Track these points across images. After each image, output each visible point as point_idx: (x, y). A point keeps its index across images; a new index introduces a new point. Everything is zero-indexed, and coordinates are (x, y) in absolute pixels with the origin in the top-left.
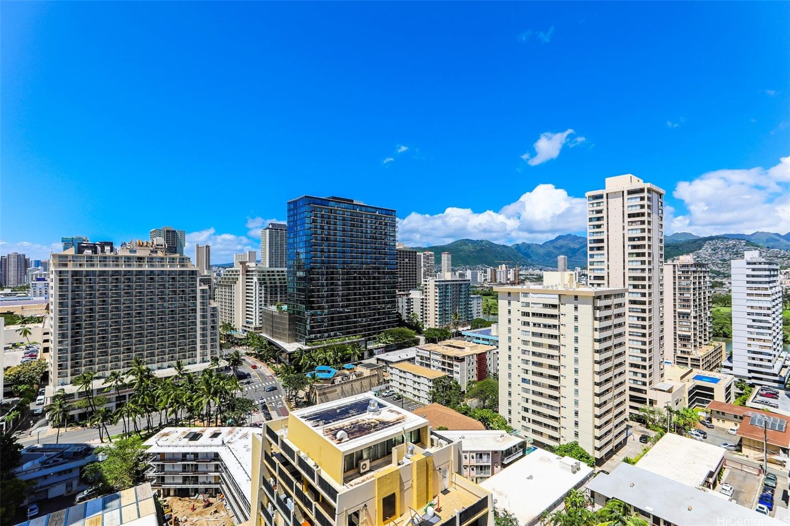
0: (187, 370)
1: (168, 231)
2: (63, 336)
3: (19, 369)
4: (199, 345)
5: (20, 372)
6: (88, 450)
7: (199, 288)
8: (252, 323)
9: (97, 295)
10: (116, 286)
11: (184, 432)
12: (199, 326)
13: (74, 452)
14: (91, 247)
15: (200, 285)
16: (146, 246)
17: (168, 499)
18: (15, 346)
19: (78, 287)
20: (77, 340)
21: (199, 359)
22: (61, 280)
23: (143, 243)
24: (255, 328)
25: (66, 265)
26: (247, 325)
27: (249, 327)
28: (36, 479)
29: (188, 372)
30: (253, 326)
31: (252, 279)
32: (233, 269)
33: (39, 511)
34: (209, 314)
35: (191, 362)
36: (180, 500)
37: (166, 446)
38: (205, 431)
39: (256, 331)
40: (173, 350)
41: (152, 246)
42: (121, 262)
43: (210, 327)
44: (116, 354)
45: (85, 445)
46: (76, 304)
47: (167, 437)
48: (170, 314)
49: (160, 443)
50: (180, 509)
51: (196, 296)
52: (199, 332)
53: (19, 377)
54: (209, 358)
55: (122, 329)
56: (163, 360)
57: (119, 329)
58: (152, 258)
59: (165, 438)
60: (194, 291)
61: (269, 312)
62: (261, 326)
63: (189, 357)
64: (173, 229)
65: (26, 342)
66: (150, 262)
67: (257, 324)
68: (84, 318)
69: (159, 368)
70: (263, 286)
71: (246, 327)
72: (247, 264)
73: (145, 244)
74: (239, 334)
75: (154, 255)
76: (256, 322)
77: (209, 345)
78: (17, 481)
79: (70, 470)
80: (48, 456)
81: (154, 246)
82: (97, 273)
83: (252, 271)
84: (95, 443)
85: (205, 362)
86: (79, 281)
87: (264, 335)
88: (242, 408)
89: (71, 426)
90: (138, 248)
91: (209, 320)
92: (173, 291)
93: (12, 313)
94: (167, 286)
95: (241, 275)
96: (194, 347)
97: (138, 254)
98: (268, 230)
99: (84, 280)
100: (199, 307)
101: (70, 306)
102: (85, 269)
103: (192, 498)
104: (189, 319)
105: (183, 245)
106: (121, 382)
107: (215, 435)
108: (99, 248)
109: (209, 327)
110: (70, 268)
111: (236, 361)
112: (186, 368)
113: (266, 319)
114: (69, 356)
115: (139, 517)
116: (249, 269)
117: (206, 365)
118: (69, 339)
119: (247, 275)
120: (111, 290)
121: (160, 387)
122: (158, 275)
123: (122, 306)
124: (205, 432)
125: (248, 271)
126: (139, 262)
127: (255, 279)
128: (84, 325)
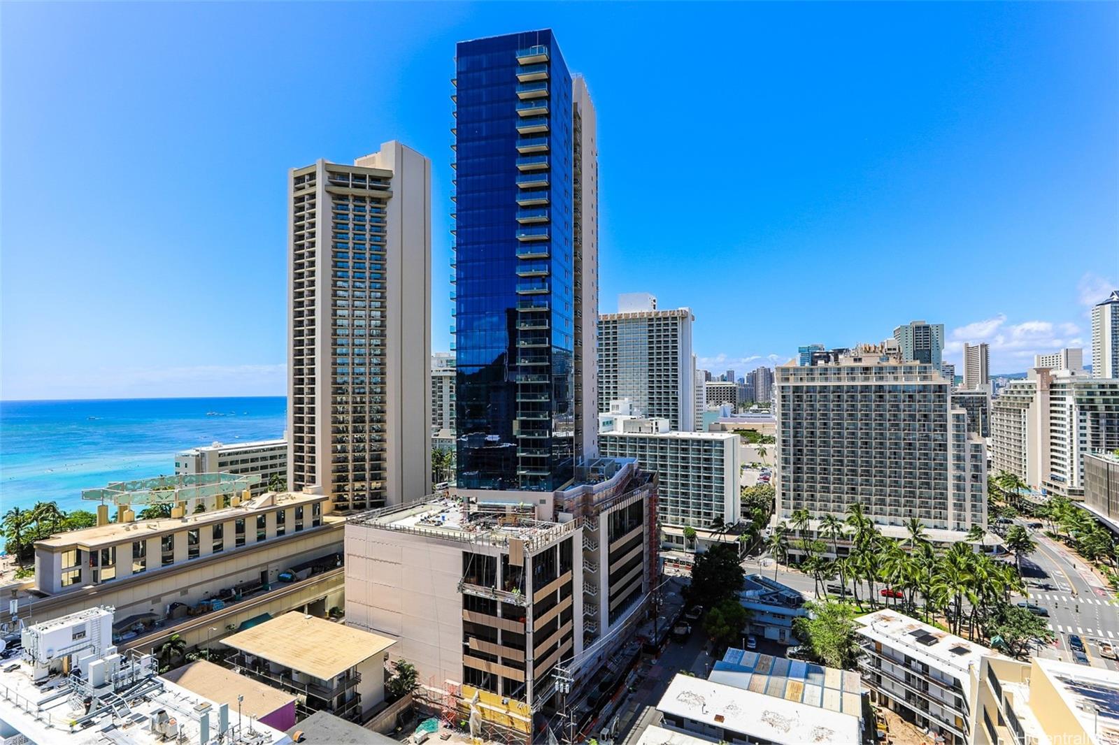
0: (925, 536)
1: (918, 328)
2: (786, 461)
3: (754, 491)
4: (951, 501)
5: (754, 494)
6: (799, 601)
7: (950, 413)
8: (1064, 480)
9: (818, 415)
10: (839, 406)
11: (912, 626)
12: (951, 472)
13: (788, 598)
14: (824, 357)
15: (953, 408)
16: (874, 352)
17: (885, 710)
18: (754, 466)
19: (799, 405)
20: (799, 468)
21: (951, 522)
22: (783, 397)
23: (870, 348)
24: (1070, 491)
25: (787, 379)
26: (1053, 483)
27: (1057, 488)
28: (755, 611)
29: (927, 539)
30: (1067, 486)
31: (1063, 399)
32: (1024, 381)
33: (757, 645)
34: (968, 455)
35: (938, 525)
36: (902, 722)
37: (883, 634)
38: (944, 636)
39: (1072, 497)
40: (912, 502)
41: (881, 351)
42: (844, 375)
43: (970, 477)
44: (839, 493)
45: (799, 593)
46: (798, 425)
47: (887, 623)
48: (906, 449)
49: (876, 626)
50: (900, 735)
51: (945, 426)
52: (951, 482)
53: (753, 499)
54: (968, 525)
55: (845, 462)
56: (897, 514)
57: (841, 461)
58: (881, 368)
59: (884, 623)
60: (943, 417)
61: (1100, 465)
62: (1082, 488)
63: (936, 518)
64: (926, 323)
65: (762, 462)
66: (879, 373)
67: (1075, 484)
68: (805, 442)
69: (892, 524)
70: (1089, 413)
71: (1050, 485)
72: (1051, 373)
73: (873, 349)
74: (1035, 495)
75: (885, 364)
76: (1072, 479)
77: (968, 505)
78: (738, 605)
79: (783, 616)
80: (767, 591)
81: (884, 351)
82: (818, 389)
83: (1063, 386)
84: (809, 596)
85: (962, 530)
86: (800, 398)
87: (1088, 506)
88: (1017, 624)
89: (792, 566)
90: (864, 355)
91: (968, 464)
92: (910, 415)
93: (755, 431)
94: (902, 407)
95: (1039, 393)
96: (944, 504)
97: (864, 364)
98: (1108, 307)
99: (805, 397)
100: (951, 442)
101: (791, 427)
102: (805, 383)
103: (918, 728)
104: (934, 460)
105: (940, 345)
106: (838, 530)
107: (959, 651)
108: (832, 358)
109: (968, 474)
110: (792, 383)
111: (1021, 543)
112: (925, 531)
113: (1094, 478)
114: (792, 485)
115: (841, 711)
116: (1055, 382)
117: (962, 537)
118: (792, 466)
119: (1052, 393)
120: (833, 410)
121: (884, 550)
122: (890, 392)
123: (845, 432)
124: (944, 639)
125: (1052, 386)
126: (865, 373)
127: (1070, 400)
128: (805, 451)
